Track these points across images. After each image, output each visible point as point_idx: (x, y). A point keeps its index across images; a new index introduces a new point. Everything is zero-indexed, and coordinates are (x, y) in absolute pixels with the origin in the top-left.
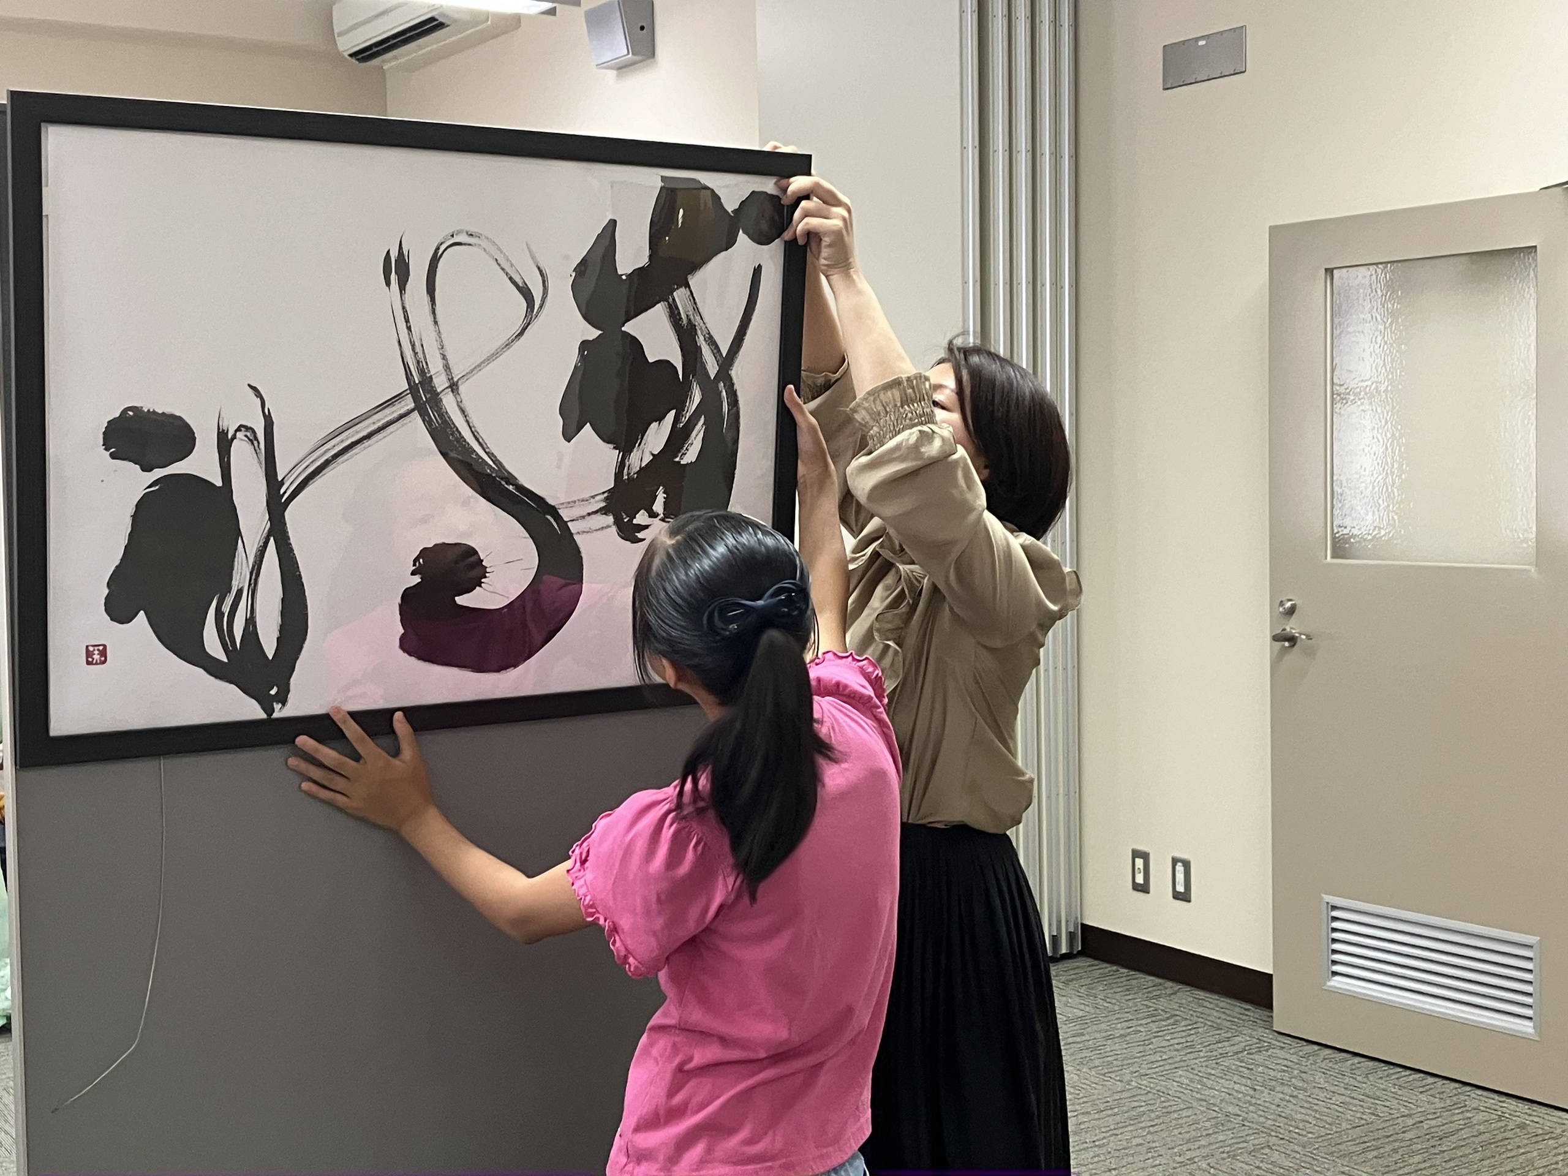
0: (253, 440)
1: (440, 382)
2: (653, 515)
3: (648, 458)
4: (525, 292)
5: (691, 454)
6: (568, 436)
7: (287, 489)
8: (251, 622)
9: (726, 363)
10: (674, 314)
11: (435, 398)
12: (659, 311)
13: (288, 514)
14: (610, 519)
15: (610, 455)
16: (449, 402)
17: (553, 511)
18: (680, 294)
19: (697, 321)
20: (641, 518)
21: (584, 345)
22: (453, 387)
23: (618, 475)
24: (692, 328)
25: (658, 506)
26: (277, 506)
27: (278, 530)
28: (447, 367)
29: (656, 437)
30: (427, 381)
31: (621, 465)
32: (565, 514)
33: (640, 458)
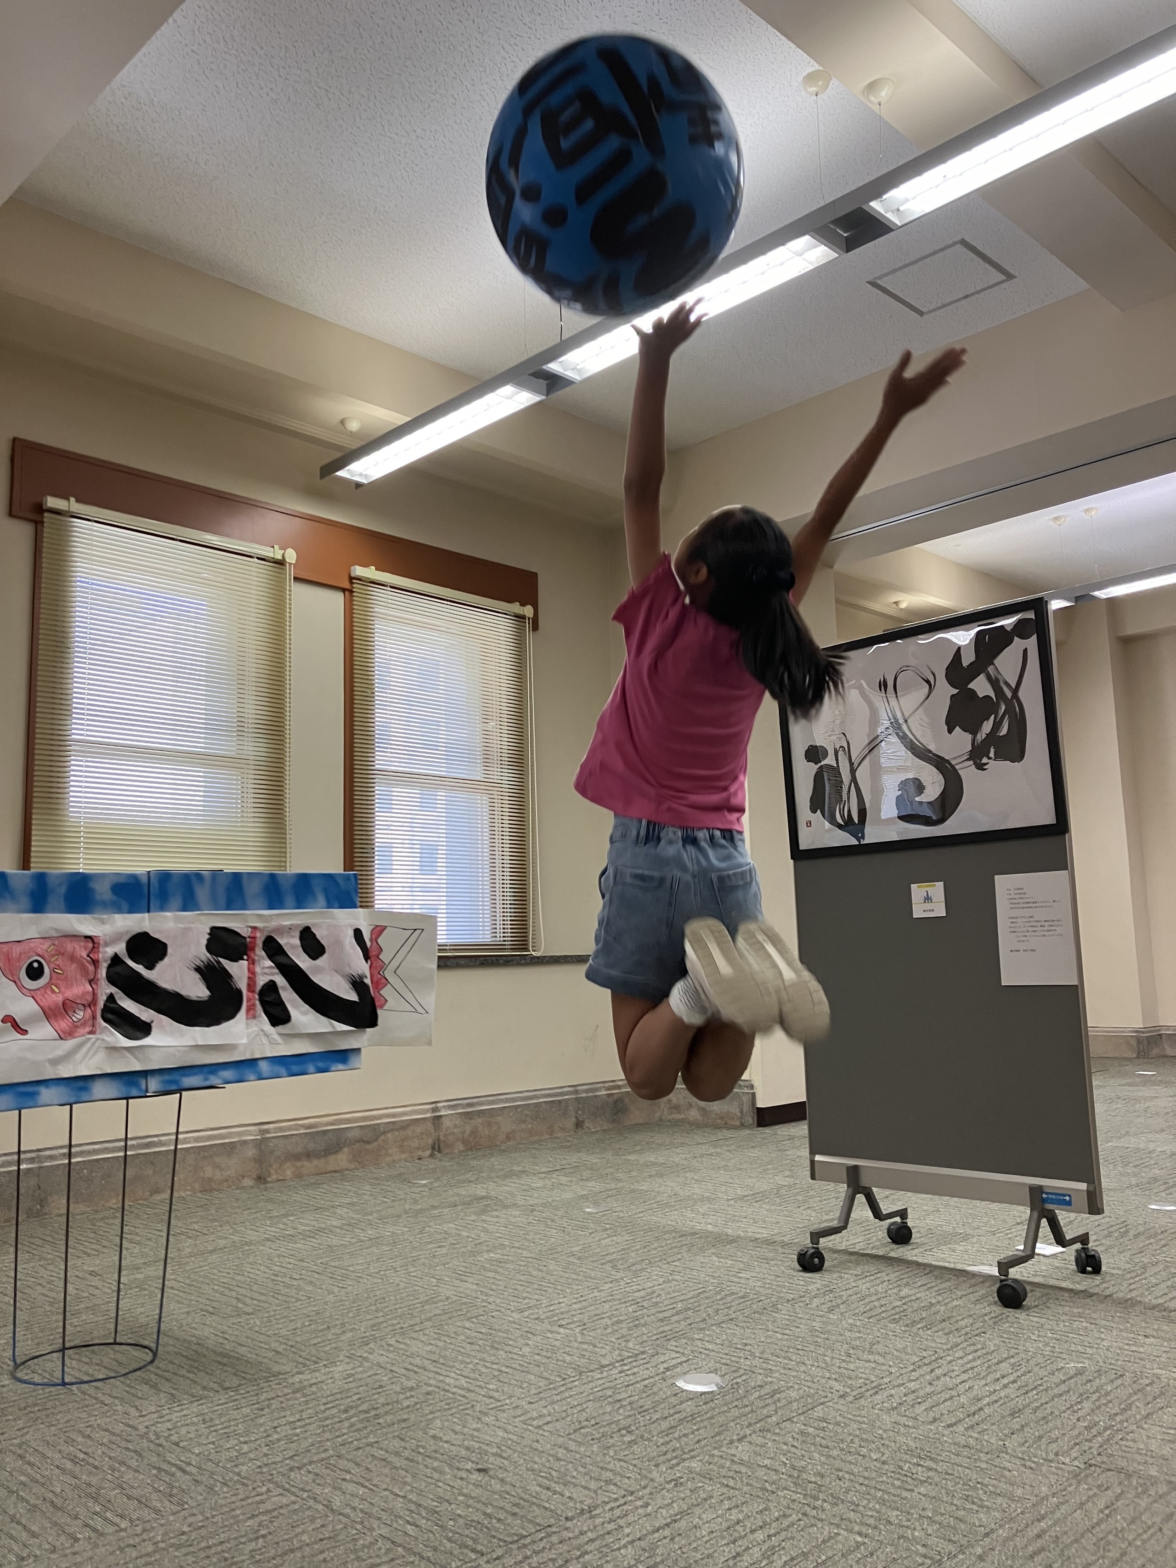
0: (844, 750)
1: (901, 721)
2: (990, 758)
3: (984, 736)
4: (928, 682)
5: (1004, 731)
6: (950, 732)
7: (855, 765)
8: (849, 811)
9: (1015, 691)
10: (989, 678)
11: (899, 727)
12: (982, 677)
13: (857, 774)
14: (972, 762)
15: (968, 737)
16: (905, 727)
17: (948, 761)
18: (990, 669)
19: (999, 677)
20: (985, 760)
21: (952, 696)
22: (906, 721)
23: (973, 744)
24: (997, 680)
25: (992, 755)
26: (853, 771)
27: (854, 780)
28: (903, 715)
29: (987, 727)
30: (896, 720)
31: (973, 741)
32: (953, 762)
33: (981, 736)
